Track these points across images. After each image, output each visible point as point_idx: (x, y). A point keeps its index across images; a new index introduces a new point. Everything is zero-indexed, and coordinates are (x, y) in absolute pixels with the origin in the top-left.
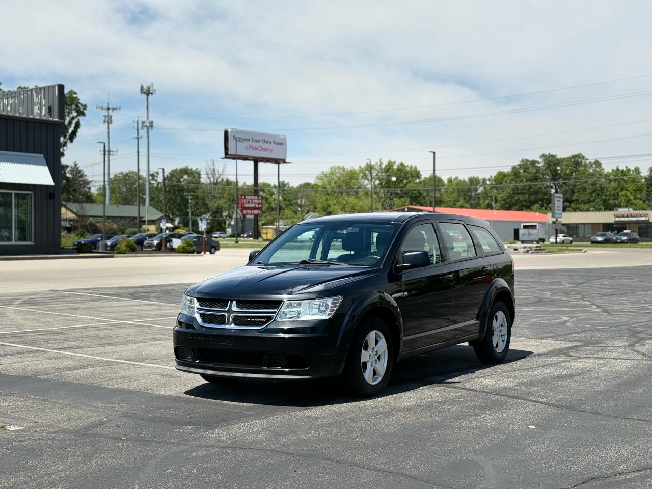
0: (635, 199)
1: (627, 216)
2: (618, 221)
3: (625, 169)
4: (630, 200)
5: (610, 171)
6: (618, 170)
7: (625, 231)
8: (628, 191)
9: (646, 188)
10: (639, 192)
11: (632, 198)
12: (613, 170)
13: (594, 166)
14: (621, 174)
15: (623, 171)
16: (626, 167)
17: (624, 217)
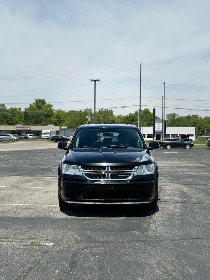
0: (19, 121)
1: (22, 128)
2: (18, 130)
3: (15, 108)
4: (17, 121)
5: (9, 109)
6: (12, 108)
7: (23, 134)
8: (17, 117)
9: (24, 116)
10: (21, 118)
11: (18, 120)
12: (10, 108)
13: (2, 106)
14: (13, 110)
15: (14, 109)
16: (16, 107)
17: (20, 128)
